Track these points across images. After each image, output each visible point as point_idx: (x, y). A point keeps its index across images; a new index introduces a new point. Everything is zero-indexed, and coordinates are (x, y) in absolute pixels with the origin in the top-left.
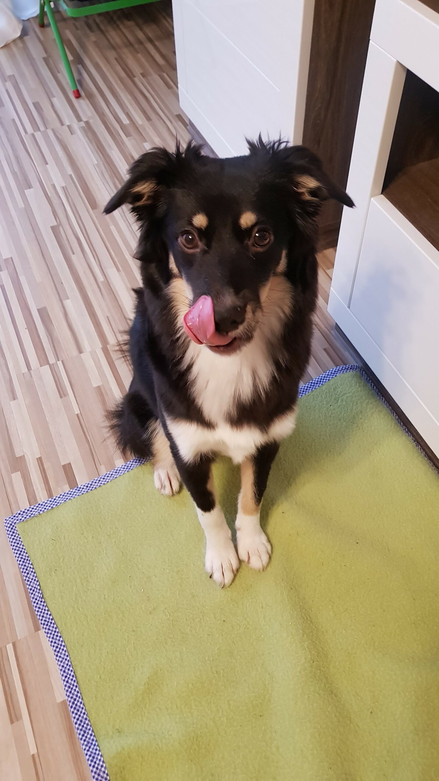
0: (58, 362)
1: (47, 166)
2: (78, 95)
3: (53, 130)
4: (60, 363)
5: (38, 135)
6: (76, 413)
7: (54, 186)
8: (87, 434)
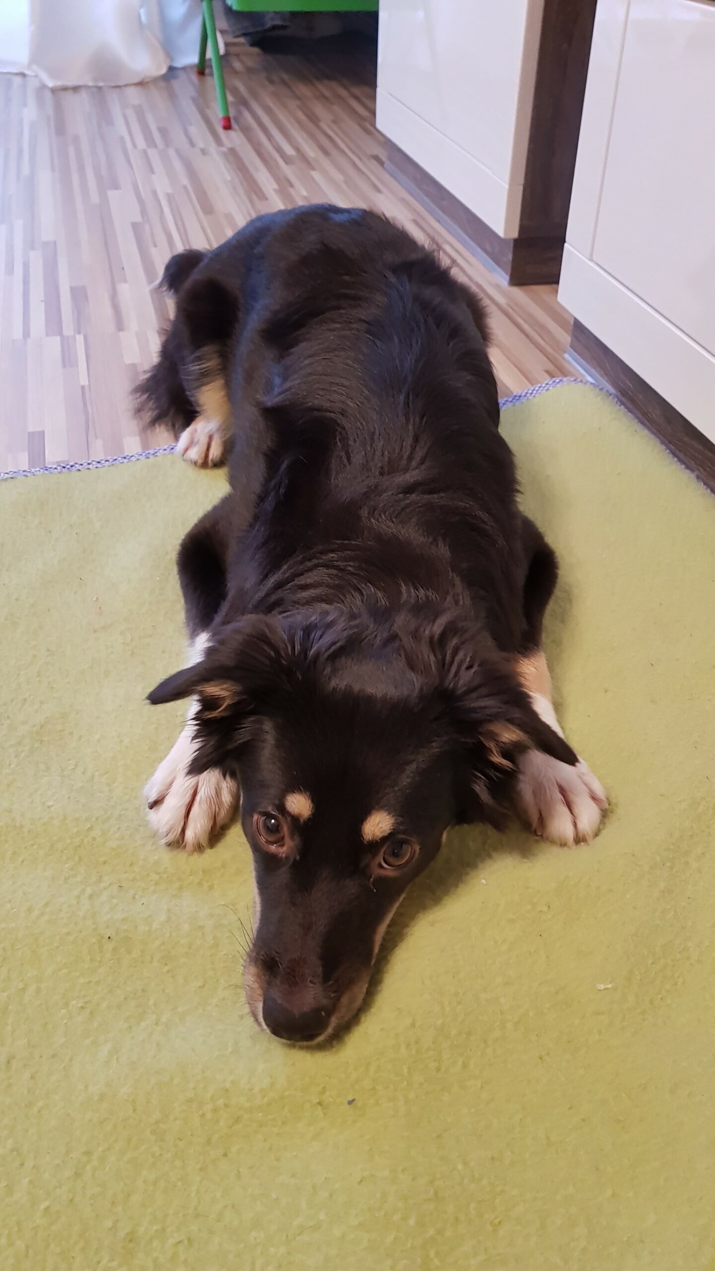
0: (77, 336)
1: (154, 177)
2: (227, 126)
3: (177, 151)
4: (80, 338)
5: (152, 152)
6: (82, 384)
7: (155, 193)
8: (89, 406)
